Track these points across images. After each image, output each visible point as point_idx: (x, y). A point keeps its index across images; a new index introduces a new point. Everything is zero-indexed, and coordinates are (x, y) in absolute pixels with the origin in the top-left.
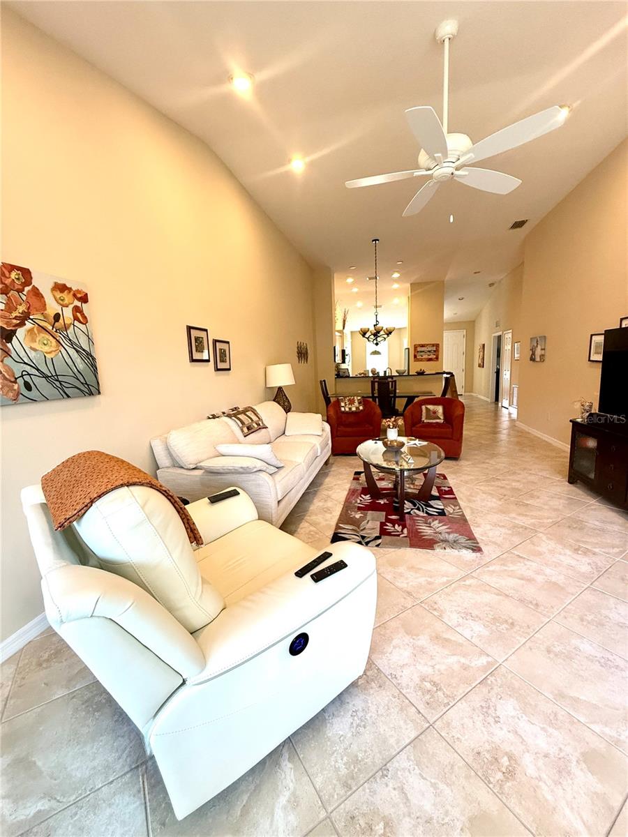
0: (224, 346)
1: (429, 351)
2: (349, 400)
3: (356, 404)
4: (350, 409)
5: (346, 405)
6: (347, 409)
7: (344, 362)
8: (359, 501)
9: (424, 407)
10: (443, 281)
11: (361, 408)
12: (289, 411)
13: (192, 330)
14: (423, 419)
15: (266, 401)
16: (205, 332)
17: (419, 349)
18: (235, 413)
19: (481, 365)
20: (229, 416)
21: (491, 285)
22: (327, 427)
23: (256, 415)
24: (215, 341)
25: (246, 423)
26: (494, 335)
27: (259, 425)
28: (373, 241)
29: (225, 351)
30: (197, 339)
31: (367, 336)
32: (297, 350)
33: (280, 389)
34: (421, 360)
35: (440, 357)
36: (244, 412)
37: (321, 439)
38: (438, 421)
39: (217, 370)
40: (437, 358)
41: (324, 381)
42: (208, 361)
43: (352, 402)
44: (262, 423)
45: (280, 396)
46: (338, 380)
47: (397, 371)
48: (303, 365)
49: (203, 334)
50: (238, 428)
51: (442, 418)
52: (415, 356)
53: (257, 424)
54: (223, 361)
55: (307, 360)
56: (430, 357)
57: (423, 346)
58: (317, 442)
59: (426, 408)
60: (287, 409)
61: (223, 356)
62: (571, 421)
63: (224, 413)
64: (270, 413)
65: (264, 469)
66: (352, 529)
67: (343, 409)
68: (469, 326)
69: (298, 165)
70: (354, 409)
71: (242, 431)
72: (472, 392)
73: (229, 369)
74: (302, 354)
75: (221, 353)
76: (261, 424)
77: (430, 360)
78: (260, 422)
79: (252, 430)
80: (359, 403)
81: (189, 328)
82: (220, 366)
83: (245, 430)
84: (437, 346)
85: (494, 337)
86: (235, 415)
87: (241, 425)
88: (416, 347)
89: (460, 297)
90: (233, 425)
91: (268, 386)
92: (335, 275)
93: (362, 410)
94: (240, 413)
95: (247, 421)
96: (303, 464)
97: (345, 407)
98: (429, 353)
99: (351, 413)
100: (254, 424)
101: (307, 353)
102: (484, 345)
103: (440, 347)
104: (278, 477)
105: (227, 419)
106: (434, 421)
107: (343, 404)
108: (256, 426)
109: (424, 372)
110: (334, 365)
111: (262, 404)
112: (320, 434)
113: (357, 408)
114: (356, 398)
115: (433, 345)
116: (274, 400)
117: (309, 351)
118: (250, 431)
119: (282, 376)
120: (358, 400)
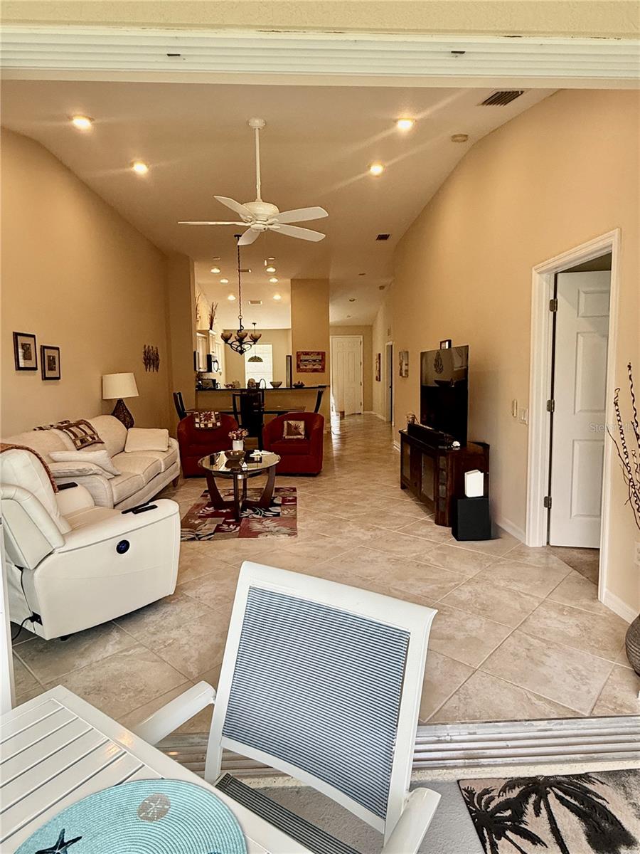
0: (54, 353)
1: (315, 361)
2: (205, 416)
3: (213, 420)
4: (206, 425)
5: (201, 421)
6: (202, 426)
7: (210, 370)
8: (201, 512)
9: (285, 423)
10: (328, 279)
11: (219, 424)
12: (132, 426)
13: (19, 337)
14: (284, 436)
15: (102, 415)
16: (33, 339)
17: (303, 357)
18: (65, 426)
19: (378, 379)
20: (59, 428)
21: (382, 288)
22: (175, 444)
23: (91, 428)
24: (43, 348)
25: (79, 436)
26: (387, 344)
27: (93, 438)
28: (235, 236)
29: (54, 358)
30: (24, 346)
31: (230, 342)
32: (143, 356)
33: (120, 401)
34: (305, 371)
35: (326, 367)
36: (77, 425)
37: (166, 455)
38: (299, 437)
39: (45, 378)
40: (323, 370)
41: (180, 394)
42: (35, 369)
43: (208, 418)
44: (98, 437)
45: (120, 410)
46: (199, 392)
47: (271, 383)
48: (151, 374)
49: (29, 341)
50: (70, 441)
51: (303, 433)
52: (298, 366)
53: (91, 437)
54: (51, 369)
55: (157, 367)
56: (315, 367)
57: (307, 354)
58: (161, 458)
59: (288, 423)
60: (129, 424)
61: (51, 364)
62: (400, 432)
63: (52, 426)
64: (107, 427)
65: (100, 473)
66: (189, 531)
67: (197, 426)
68: (365, 331)
69: (140, 169)
70: (210, 426)
71: (75, 444)
72: (372, 410)
73: (59, 378)
74: (151, 360)
75: (49, 360)
76: (97, 439)
77: (315, 370)
78: (95, 436)
79: (87, 444)
80: (216, 419)
81: (16, 335)
82: (49, 374)
83: (79, 443)
84: (323, 354)
85: (388, 346)
86: (67, 428)
87: (73, 438)
88: (298, 355)
89: (352, 298)
90: (64, 437)
91: (104, 398)
92: (196, 264)
93: (219, 427)
94: (72, 425)
95: (80, 434)
96: (142, 475)
97: (199, 424)
98: (313, 363)
99: (206, 429)
100: (88, 438)
101: (157, 359)
102: (380, 354)
103: (326, 355)
104: (114, 482)
105: (57, 432)
106: (295, 437)
107: (197, 420)
108: (91, 440)
109: (302, 385)
110: (195, 375)
111: (97, 418)
112: (166, 450)
113: (214, 425)
114: (213, 413)
115: (318, 353)
116: (113, 414)
117: (160, 358)
118: (84, 445)
119: (123, 386)
120: (215, 415)
